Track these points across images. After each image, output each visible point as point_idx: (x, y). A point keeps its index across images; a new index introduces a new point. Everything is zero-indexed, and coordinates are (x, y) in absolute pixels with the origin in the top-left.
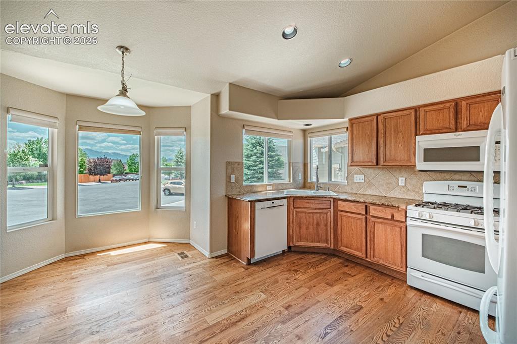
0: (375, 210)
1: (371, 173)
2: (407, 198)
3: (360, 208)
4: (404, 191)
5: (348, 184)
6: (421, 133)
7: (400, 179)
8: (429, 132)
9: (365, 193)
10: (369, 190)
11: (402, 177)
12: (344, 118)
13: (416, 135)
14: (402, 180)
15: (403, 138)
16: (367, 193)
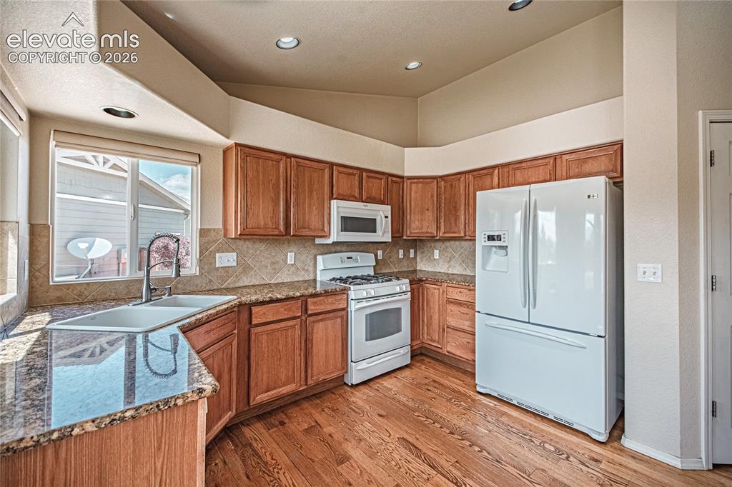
0: (315, 303)
1: (248, 247)
2: (296, 279)
3: (294, 309)
4: (293, 272)
5: (201, 274)
6: (334, 197)
7: (289, 254)
8: (341, 197)
9: (237, 285)
10: (245, 278)
11: (291, 252)
12: (228, 138)
13: (331, 198)
14: (291, 256)
15: (318, 199)
16: (241, 284)
